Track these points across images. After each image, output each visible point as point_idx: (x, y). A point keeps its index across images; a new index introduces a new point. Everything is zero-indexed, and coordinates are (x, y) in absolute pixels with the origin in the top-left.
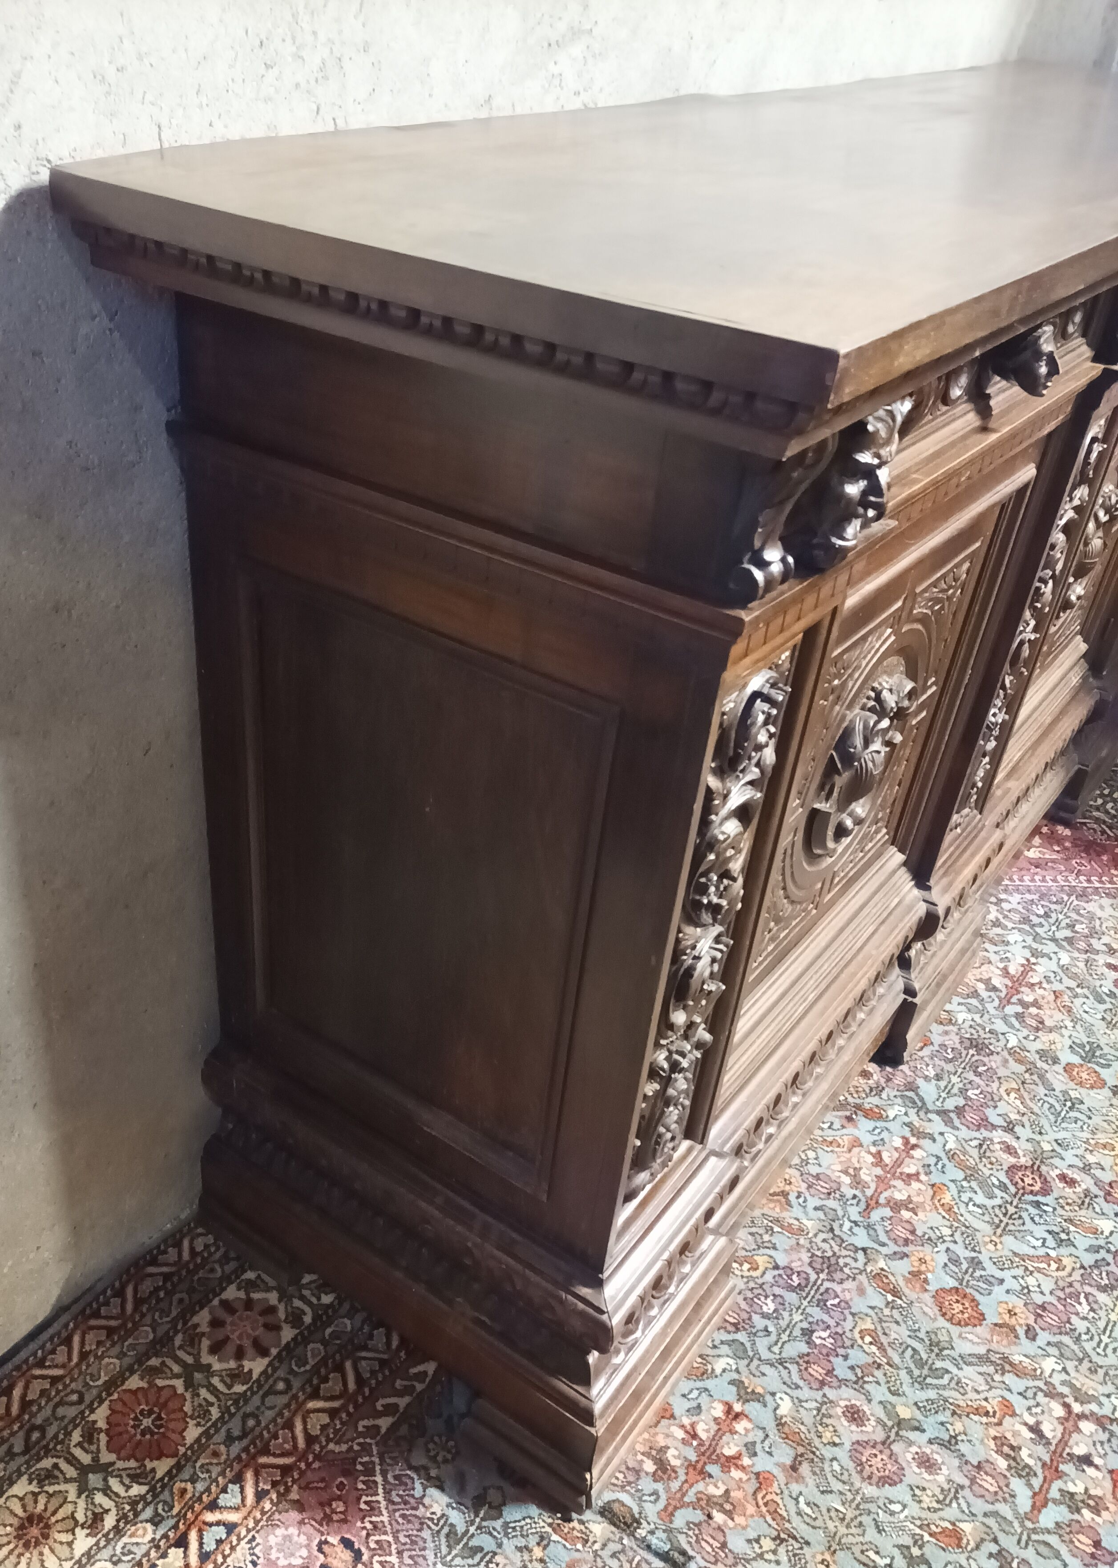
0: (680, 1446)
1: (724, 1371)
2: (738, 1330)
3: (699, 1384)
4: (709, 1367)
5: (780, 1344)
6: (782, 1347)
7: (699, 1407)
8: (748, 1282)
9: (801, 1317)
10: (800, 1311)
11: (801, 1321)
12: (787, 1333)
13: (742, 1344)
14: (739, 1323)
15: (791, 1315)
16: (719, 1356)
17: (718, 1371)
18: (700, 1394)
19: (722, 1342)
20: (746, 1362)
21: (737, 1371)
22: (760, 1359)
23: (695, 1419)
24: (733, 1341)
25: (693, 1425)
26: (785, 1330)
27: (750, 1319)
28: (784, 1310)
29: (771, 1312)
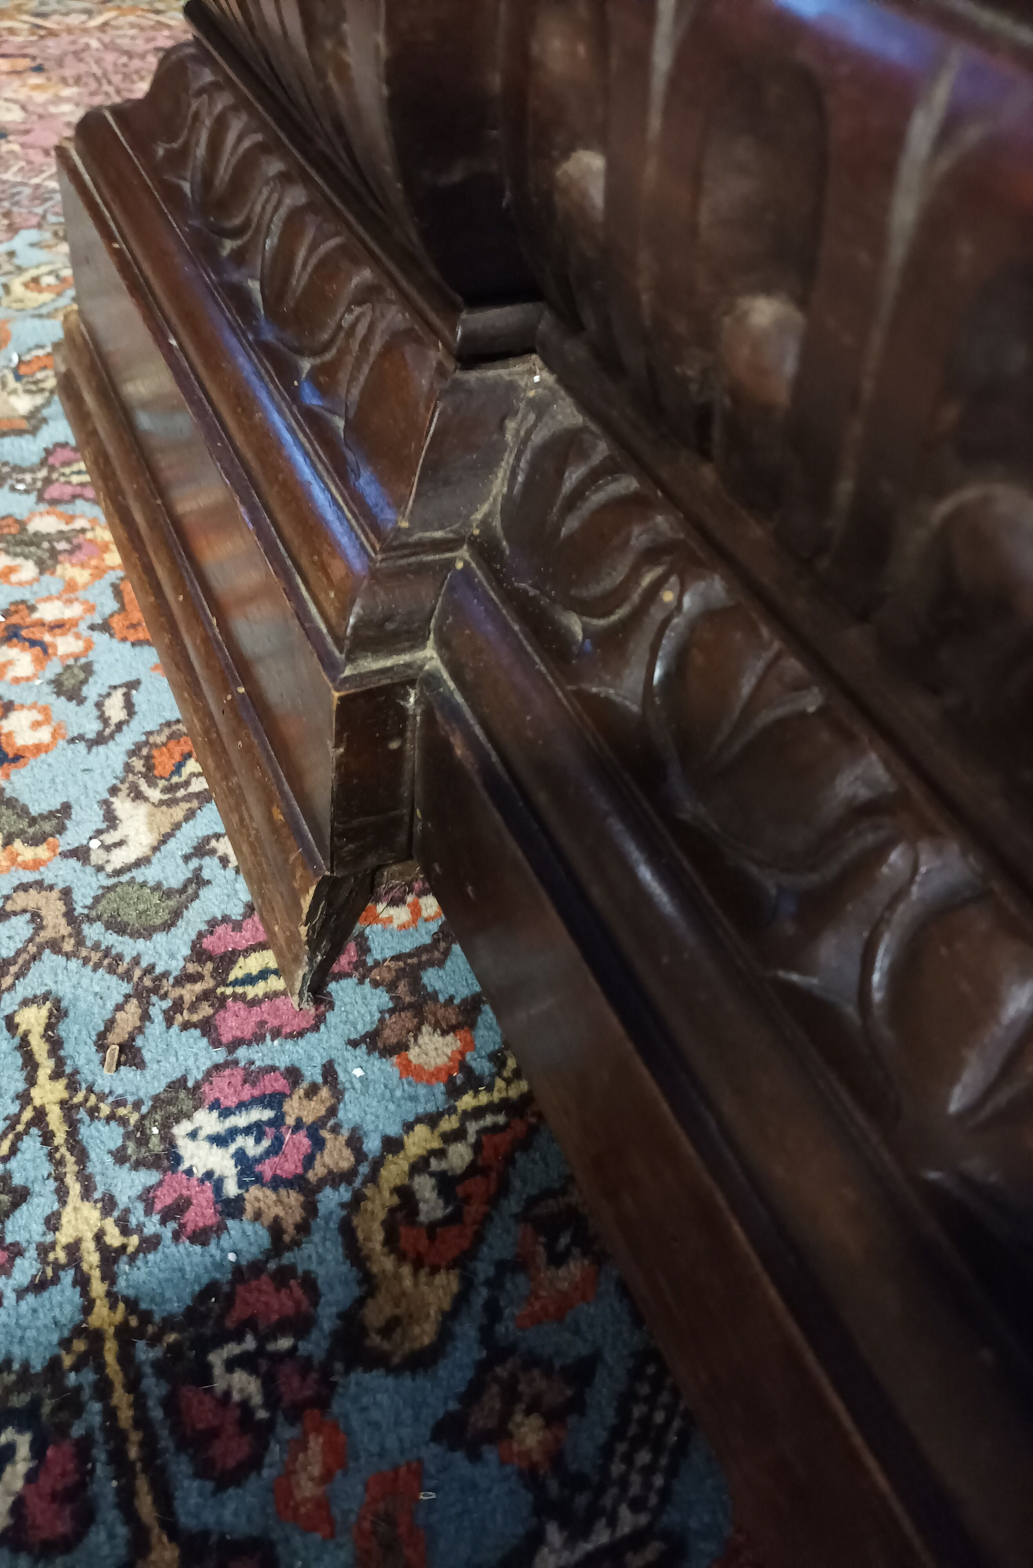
0: (25, 594)
1: (111, 820)
2: (199, 954)
3: (128, 739)
4: (155, 794)
5: (39, 1047)
6: (24, 1045)
7: (75, 695)
8: (355, 1142)
9: (64, 1237)
10: (91, 1258)
11: (52, 1223)
12: (55, 1119)
13: (147, 932)
14: (222, 979)
15: (108, 1204)
16: (165, 839)
17: (122, 806)
18: (104, 720)
19: (198, 881)
20: (82, 900)
21: (81, 854)
22: (55, 946)
23: (53, 668)
24: (176, 915)
25: (44, 650)
26: (73, 1126)
27: (207, 1028)
28: (147, 1198)
29: (181, 1130)
